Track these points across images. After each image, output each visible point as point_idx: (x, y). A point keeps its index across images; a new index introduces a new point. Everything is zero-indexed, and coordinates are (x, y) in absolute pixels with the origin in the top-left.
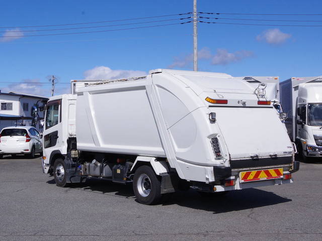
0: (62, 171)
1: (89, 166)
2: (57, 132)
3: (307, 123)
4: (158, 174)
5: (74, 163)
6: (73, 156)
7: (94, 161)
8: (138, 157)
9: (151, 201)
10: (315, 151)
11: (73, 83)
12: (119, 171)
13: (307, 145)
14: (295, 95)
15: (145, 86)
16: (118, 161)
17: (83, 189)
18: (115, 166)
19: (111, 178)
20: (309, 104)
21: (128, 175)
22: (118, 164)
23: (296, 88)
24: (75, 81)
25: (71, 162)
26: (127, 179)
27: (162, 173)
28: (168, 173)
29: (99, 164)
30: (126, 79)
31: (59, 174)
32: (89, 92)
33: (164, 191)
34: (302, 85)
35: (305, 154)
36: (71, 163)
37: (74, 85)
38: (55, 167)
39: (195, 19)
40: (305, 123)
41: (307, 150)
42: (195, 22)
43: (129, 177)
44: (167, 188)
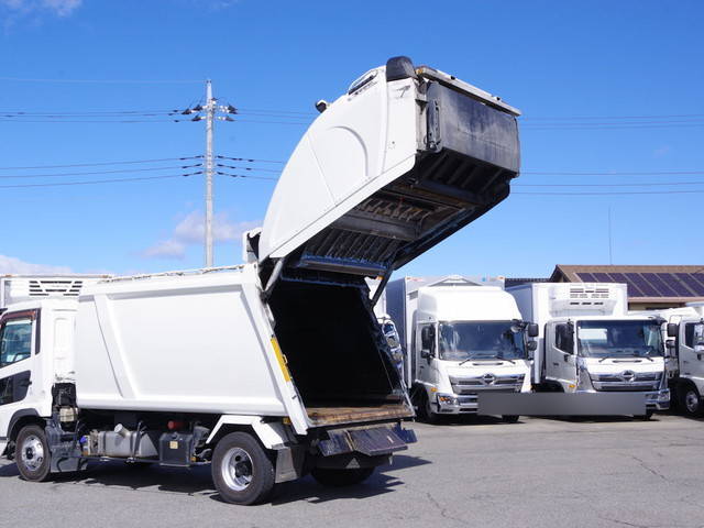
0: (39, 450)
1: (105, 437)
2: (28, 374)
3: (437, 355)
4: (268, 446)
5: (64, 433)
6: (65, 420)
7: (119, 427)
8: (223, 417)
9: (254, 498)
10: (452, 403)
11: (3, 280)
12: (174, 445)
13: (438, 395)
14: (411, 306)
15: (240, 286)
16: (171, 425)
17: (83, 482)
18: (164, 436)
19: (156, 458)
20: (440, 322)
21: (199, 450)
22: (170, 431)
23: (414, 295)
24: (7, 276)
25: (58, 431)
26: (198, 459)
27: (277, 446)
28: (286, 444)
29: (128, 434)
30: (179, 272)
31: (30, 456)
32: (108, 295)
33: (280, 478)
34: (423, 290)
35: (434, 409)
36: (58, 434)
37: (7, 283)
38: (21, 443)
39: (209, 167)
40: (434, 356)
41: (437, 404)
42: (209, 174)
43: (201, 455)
44: (286, 473)
